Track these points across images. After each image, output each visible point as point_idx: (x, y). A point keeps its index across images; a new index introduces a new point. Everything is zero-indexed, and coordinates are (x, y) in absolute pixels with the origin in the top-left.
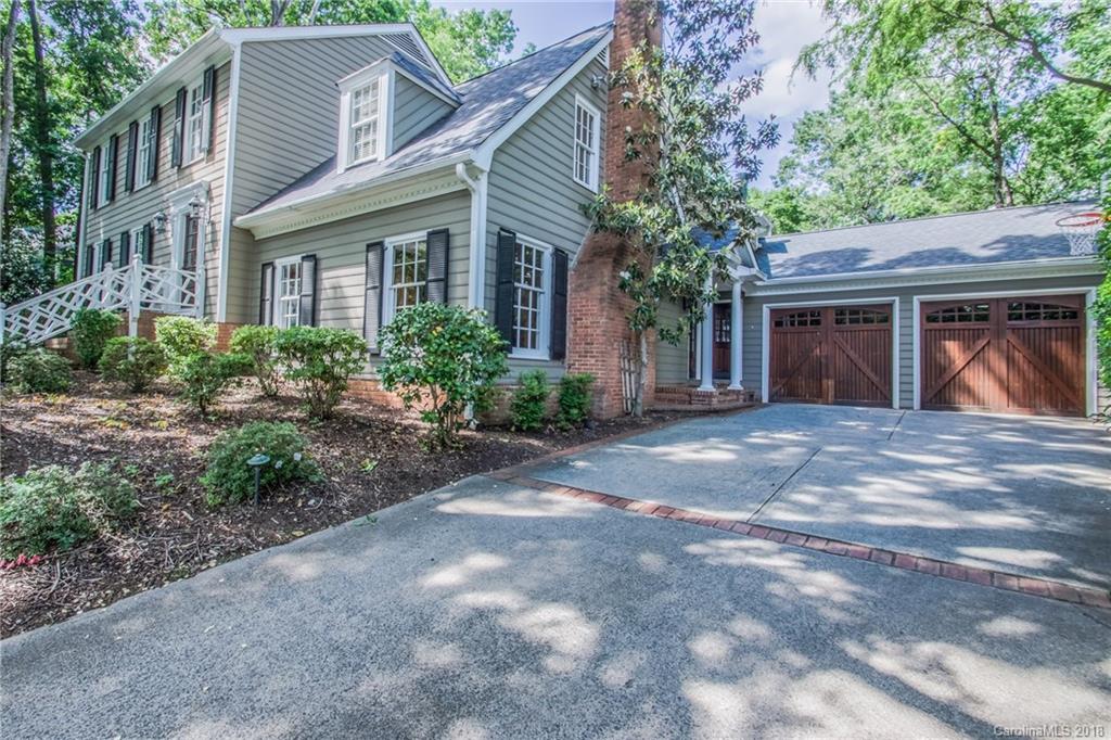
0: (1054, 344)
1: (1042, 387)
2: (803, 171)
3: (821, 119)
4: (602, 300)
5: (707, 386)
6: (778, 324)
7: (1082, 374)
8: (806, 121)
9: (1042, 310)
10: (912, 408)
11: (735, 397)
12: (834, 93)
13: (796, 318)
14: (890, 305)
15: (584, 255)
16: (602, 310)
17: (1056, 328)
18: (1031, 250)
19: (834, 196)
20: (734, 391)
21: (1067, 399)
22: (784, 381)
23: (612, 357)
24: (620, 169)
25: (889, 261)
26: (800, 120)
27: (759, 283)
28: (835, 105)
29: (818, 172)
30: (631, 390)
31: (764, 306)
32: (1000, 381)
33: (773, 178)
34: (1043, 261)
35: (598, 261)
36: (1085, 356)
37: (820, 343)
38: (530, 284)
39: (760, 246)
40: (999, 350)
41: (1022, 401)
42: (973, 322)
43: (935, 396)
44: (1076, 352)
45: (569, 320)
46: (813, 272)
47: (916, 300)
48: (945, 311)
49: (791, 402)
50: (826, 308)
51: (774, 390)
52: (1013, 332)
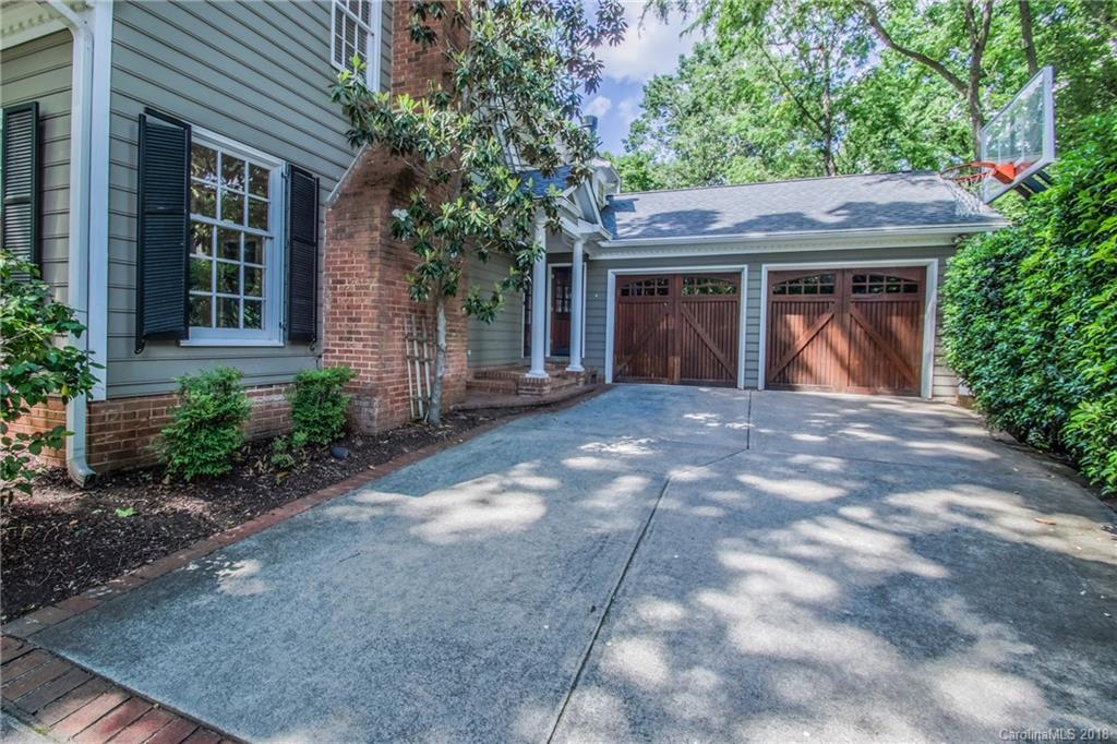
0: (894, 318)
1: (881, 365)
2: (653, 136)
3: (670, 83)
4: (371, 253)
5: (538, 371)
6: (625, 292)
7: (919, 352)
8: (656, 84)
9: (885, 283)
10: (756, 388)
11: (574, 380)
12: (682, 57)
13: (643, 287)
14: (738, 274)
15: (351, 184)
16: (372, 269)
17: (897, 302)
18: (878, 218)
19: (680, 164)
20: (573, 373)
21: (904, 378)
22: (629, 358)
23: (391, 339)
24: (414, 63)
25: (737, 225)
26: (650, 83)
27: (603, 244)
28: (684, 70)
29: (667, 138)
30: (423, 385)
31: (610, 271)
32: (840, 359)
33: (625, 142)
34: (889, 229)
35: (369, 192)
36: (922, 332)
37: (667, 315)
38: (239, 221)
39: (608, 203)
40: (842, 326)
41: (861, 379)
42: (819, 295)
43: (779, 374)
44: (914, 329)
45: (325, 282)
46: (662, 233)
47: (765, 268)
48: (791, 282)
49: (636, 381)
50: (675, 275)
51: (619, 368)
52: (857, 306)
